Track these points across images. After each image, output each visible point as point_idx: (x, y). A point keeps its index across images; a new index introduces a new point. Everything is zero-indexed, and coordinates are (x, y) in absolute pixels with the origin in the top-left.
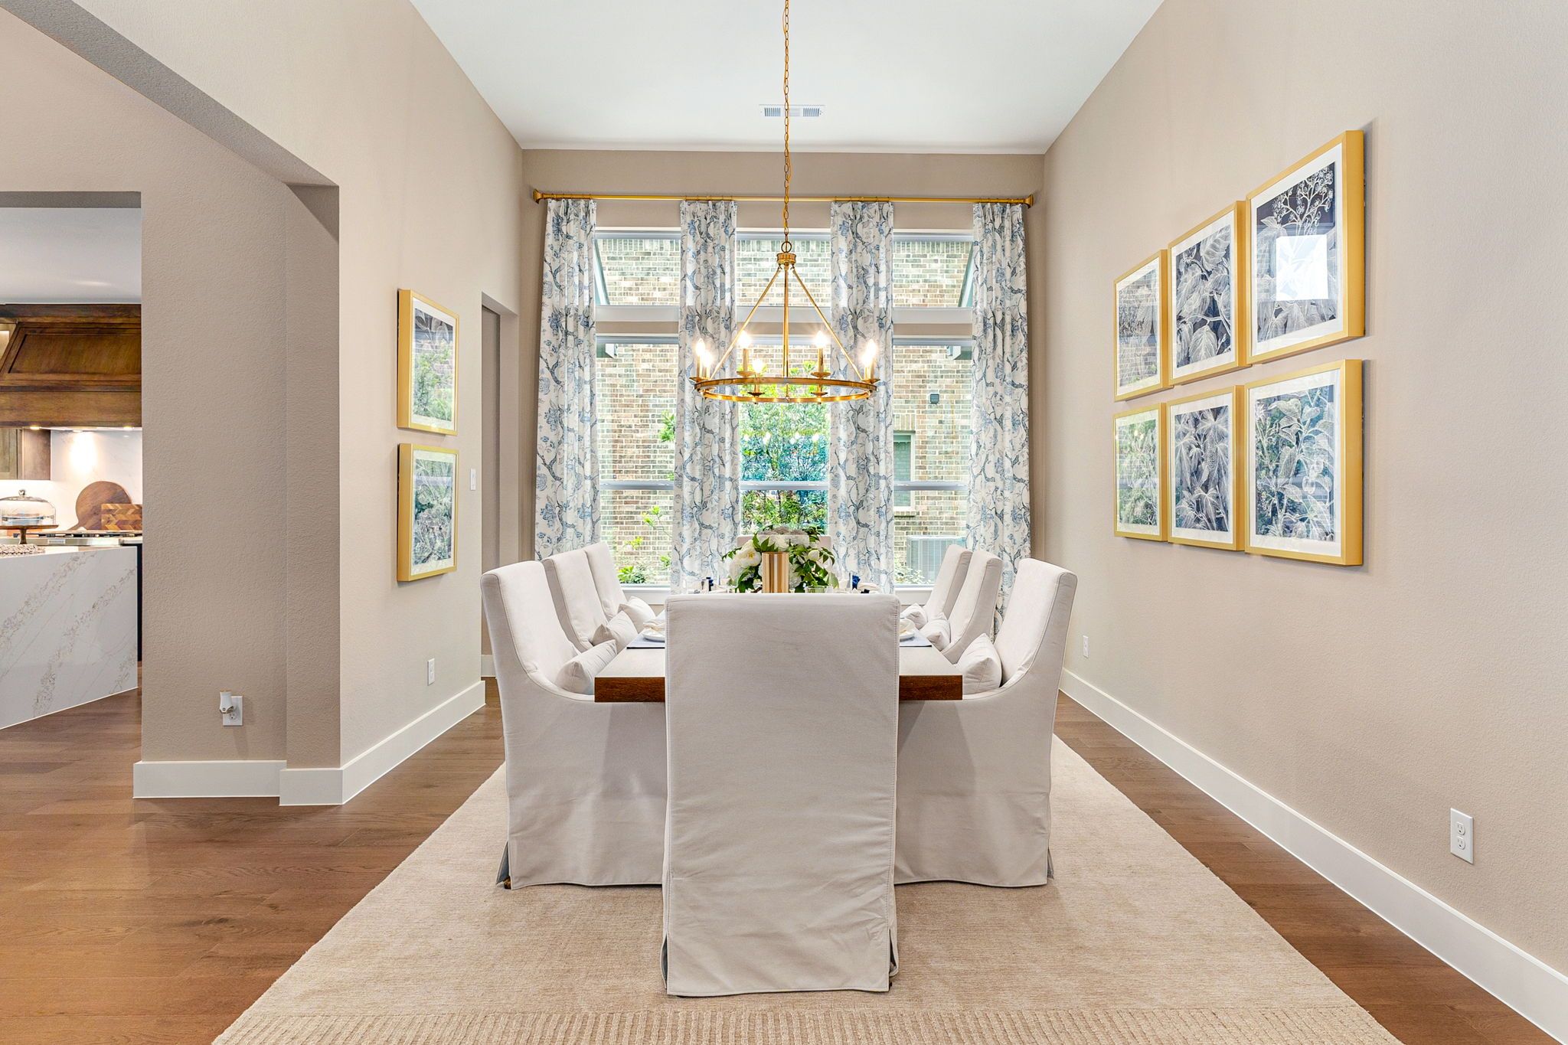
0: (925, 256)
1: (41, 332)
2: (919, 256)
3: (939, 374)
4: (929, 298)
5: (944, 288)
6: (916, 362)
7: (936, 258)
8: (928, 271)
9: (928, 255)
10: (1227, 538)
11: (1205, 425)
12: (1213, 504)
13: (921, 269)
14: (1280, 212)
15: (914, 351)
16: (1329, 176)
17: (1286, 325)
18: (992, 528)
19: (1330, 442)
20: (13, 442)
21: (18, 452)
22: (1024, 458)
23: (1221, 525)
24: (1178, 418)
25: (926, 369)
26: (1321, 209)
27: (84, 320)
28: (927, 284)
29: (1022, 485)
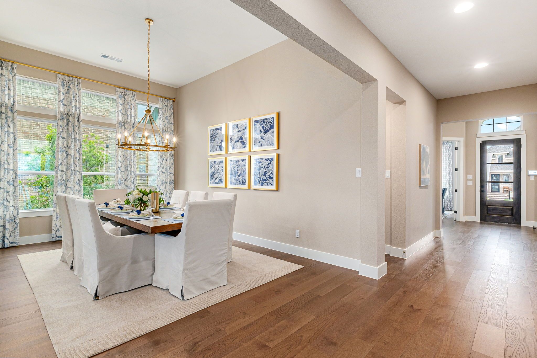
0: (104, 101)
2: (102, 100)
3: (109, 138)
4: (105, 114)
5: (111, 112)
6: (101, 134)
7: (108, 102)
8: (105, 106)
9: (105, 100)
10: (246, 187)
11: (239, 163)
12: (241, 179)
13: (103, 104)
14: (260, 123)
15: (100, 130)
16: (272, 119)
17: (261, 145)
18: (165, 186)
19: (273, 168)
22: (173, 167)
23: (244, 184)
24: (231, 161)
25: (104, 136)
26: (271, 125)
28: (105, 110)
29: (172, 174)
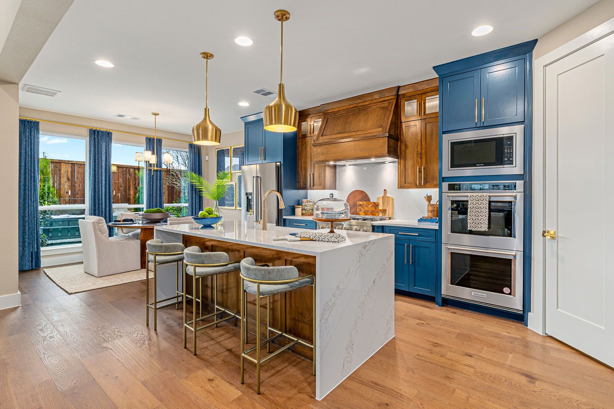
1: (334, 116)
20: (323, 171)
21: (325, 176)
27: (352, 106)
